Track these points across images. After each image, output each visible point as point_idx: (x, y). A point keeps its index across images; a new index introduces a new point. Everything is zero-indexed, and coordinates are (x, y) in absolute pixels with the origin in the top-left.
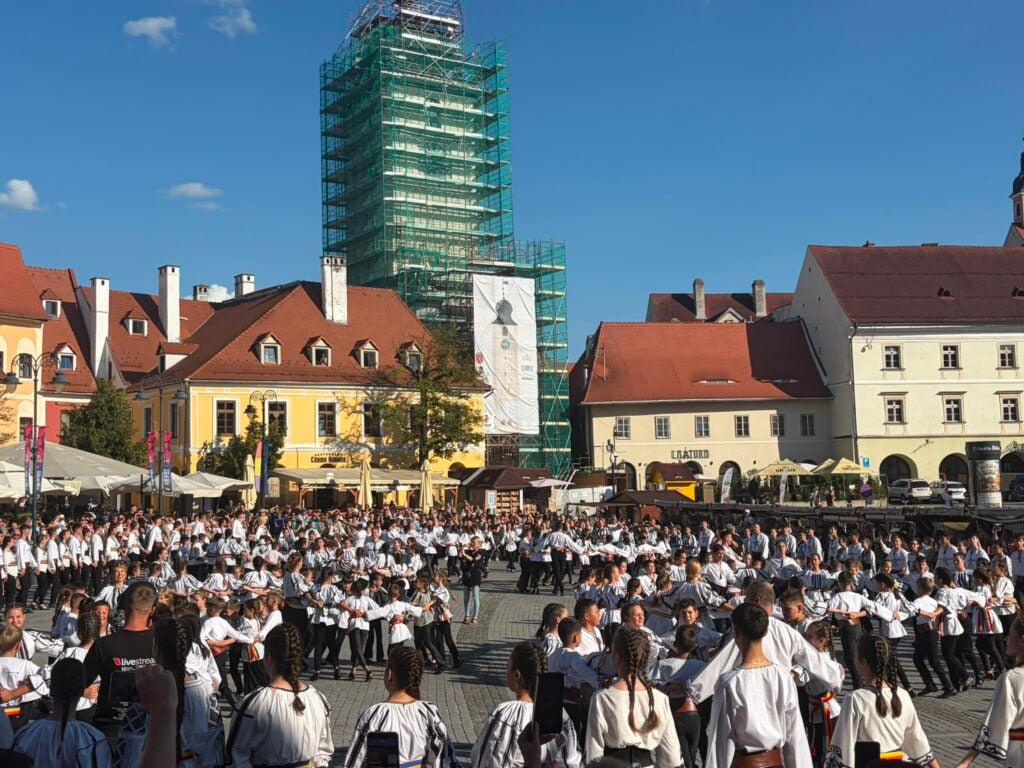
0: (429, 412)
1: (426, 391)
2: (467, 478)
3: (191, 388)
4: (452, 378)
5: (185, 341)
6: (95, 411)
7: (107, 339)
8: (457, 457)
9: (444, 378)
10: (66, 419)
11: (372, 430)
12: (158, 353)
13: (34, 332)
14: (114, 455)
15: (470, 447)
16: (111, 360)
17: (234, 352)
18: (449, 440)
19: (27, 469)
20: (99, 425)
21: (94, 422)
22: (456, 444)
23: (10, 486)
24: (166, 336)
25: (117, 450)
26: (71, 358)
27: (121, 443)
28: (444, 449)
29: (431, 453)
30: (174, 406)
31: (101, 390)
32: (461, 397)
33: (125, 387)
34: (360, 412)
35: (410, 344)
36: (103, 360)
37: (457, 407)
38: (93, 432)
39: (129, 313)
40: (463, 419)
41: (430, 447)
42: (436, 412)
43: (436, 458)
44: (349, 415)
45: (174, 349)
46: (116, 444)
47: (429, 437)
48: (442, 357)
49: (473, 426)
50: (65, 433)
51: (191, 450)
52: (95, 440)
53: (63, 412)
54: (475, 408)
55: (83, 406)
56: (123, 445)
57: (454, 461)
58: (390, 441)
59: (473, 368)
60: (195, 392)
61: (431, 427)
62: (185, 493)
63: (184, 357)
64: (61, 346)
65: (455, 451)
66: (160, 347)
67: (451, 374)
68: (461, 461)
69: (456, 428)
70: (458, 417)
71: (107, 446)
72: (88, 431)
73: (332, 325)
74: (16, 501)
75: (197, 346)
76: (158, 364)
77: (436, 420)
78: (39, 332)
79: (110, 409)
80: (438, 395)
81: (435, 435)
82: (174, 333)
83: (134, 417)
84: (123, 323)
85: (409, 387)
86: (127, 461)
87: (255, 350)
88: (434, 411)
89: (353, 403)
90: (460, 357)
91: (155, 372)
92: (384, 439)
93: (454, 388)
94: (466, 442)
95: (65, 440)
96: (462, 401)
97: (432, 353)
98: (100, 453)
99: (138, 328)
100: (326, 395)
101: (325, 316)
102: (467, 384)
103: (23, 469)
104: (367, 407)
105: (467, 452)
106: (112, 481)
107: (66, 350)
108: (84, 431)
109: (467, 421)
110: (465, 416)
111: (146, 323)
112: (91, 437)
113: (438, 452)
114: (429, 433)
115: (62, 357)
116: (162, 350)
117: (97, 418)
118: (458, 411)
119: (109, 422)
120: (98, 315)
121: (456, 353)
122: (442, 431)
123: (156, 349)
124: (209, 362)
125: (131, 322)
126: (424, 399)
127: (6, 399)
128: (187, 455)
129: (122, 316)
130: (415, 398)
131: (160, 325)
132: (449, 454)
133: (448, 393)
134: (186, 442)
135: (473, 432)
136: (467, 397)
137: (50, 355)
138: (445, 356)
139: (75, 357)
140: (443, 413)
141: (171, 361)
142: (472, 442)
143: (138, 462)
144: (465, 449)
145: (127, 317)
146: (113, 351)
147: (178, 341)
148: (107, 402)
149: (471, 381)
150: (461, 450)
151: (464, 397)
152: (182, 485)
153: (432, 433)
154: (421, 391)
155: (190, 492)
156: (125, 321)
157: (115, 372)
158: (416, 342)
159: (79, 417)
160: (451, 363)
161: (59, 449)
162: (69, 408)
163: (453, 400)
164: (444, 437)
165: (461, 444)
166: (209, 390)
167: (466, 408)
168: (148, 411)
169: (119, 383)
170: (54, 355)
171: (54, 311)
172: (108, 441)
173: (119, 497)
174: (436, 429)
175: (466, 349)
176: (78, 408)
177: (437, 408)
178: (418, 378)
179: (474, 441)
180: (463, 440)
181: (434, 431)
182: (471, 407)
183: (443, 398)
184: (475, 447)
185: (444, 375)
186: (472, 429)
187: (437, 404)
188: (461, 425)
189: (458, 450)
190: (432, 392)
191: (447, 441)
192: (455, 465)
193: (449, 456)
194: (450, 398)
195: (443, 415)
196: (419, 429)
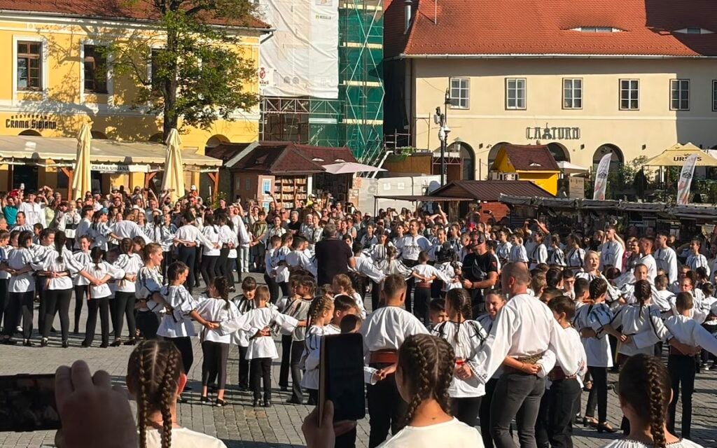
0: (179, 60)
1: (175, 29)
2: (230, 158)
4: (213, 12)
8: (219, 127)
9: (202, 12)
11: (95, 84)
15: (237, 113)
18: (207, 101)
22: (217, 108)
28: (201, 114)
29: (181, 119)
32: (226, 40)
34: (77, 59)
37: (220, 54)
40: (229, 72)
41: (179, 111)
42: (189, 61)
43: (186, 127)
44: (60, 63)
47: (177, 96)
49: (242, 82)
54: (246, 57)
57: (214, 133)
58: (120, 102)
61: (182, 82)
65: (215, 118)
67: (212, 6)
68: (224, 134)
69: (218, 85)
70: (220, 68)
77: (189, 72)
80: (194, 36)
81: (187, 94)
85: (150, 22)
88: (186, 59)
89: (66, 46)
92: (112, 98)
93: (216, 26)
94: (232, 105)
96: (225, 46)
100: (27, 29)
102: (235, 22)
104: (89, 50)
105: (232, 120)
109: (235, 76)
110: (232, 67)
113: (191, 119)
114: (178, 90)
118: (220, 60)
122: (198, 89)
126: (173, 42)
130: (159, 40)
132: (207, 121)
133: (207, 32)
135: (242, 92)
136: (235, 41)
140: (199, 63)
142: (240, 107)
144: (231, 115)
150: (225, 117)
151: (231, 40)
153: (182, 90)
154: (168, 29)
163: (214, 43)
164: (200, 97)
165: (224, 108)
167: (232, 55)
174: (188, 85)
177: (190, 54)
178: (164, 10)
179: (243, 104)
180: (227, 103)
181: (185, 87)
182: (240, 56)
183: (199, 40)
184: (246, 113)
185: (201, 7)
186: (241, 87)
187: (191, 49)
188: (225, 81)
189: (220, 117)
190: (184, 32)
191: (204, 103)
192: (215, 139)
193: (207, 125)
194: (210, 41)
195: (200, 65)
196: (164, 85)
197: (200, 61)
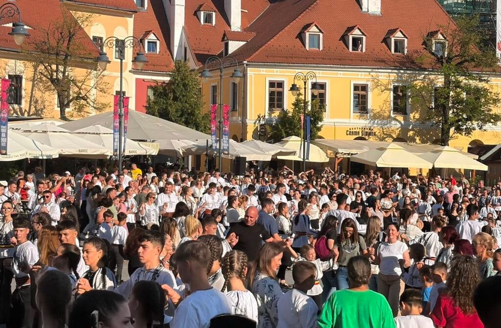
0: (452, 93)
1: (450, 74)
2: (484, 154)
3: (248, 69)
4: (473, 63)
5: (245, 29)
6: (173, 87)
7: (183, 28)
8: (476, 135)
9: (466, 64)
10: (150, 93)
12: (223, 40)
13: (127, 21)
14: (187, 124)
15: (488, 126)
16: (187, 46)
17: (285, 39)
18: (469, 119)
19: (115, 131)
20: (175, 99)
21: (171, 95)
22: (475, 123)
23: (103, 145)
24: (230, 26)
25: (189, 119)
26: (155, 43)
27: (192, 114)
28: (465, 127)
29: (452, 130)
30: (234, 84)
31: (178, 69)
32: (481, 80)
33: (197, 68)
35: (436, 32)
36: (180, 46)
37: (477, 90)
38: (171, 104)
39: (201, 6)
40: (483, 100)
41: (451, 125)
42: (458, 94)
43: (456, 135)
45: (236, 37)
46: (188, 114)
47: (450, 116)
48: (464, 44)
49: (492, 107)
50: (149, 104)
51: (247, 121)
52: (172, 110)
53: (149, 87)
54: (494, 91)
55: (164, 82)
56: (193, 115)
57: (473, 139)
58: (417, 116)
59: (494, 54)
60: (251, 72)
61: (453, 107)
62: (241, 156)
63: (244, 43)
64: (147, 33)
65: (474, 129)
66: (224, 35)
67: (473, 60)
68: (480, 139)
69: (477, 108)
70: (478, 99)
71: (181, 116)
72: (167, 103)
73: (367, 15)
74: (108, 157)
75: (254, 34)
76: (223, 49)
77: (458, 101)
78: (130, 21)
79: (185, 85)
80: (461, 78)
81: (457, 114)
82: (236, 23)
83: (204, 92)
84: (196, 14)
85: (433, 70)
86: (197, 129)
87: (301, 37)
88: (456, 92)
90: (482, 45)
91: (220, 55)
93: (475, 73)
94: (485, 121)
95: (150, 111)
96: (481, 85)
97: (456, 41)
98: (175, 121)
99: (208, 19)
100: (361, 76)
101: (361, 9)
102: (487, 69)
103: (112, 131)
105: (485, 130)
106: (184, 145)
107: (152, 37)
108: (163, 103)
109: (487, 103)
110: (485, 97)
111: (214, 14)
112: (169, 108)
113: (458, 130)
114: (451, 112)
115: (149, 42)
116: (225, 38)
117: (174, 92)
118: (478, 93)
119: (184, 96)
120: (176, 7)
121: (478, 40)
122: (463, 111)
123: (222, 36)
124: (264, 47)
125: (202, 13)
126: (447, 82)
127: (104, 76)
128: (244, 125)
129: (196, 9)
130: (440, 81)
131: (225, 16)
132: (469, 131)
133: (470, 76)
134: (244, 114)
135: (491, 113)
136: (487, 81)
137: (139, 41)
138: (467, 43)
139: (158, 42)
140: (464, 95)
141: (234, 46)
142: (490, 122)
143: (206, 130)
144: (484, 128)
145: (199, 10)
146: (188, 38)
147: (239, 30)
148: (182, 79)
149: (491, 66)
150: (480, 129)
151: (484, 80)
152: (237, 149)
153: (453, 112)
154: (445, 75)
155: (244, 156)
156: (198, 13)
157: (189, 55)
158: (441, 31)
159: (161, 91)
160: (473, 50)
161: (143, 116)
162: (153, 84)
163: (473, 83)
164: (465, 116)
165: (480, 123)
166: (263, 71)
167: (485, 90)
168: (214, 88)
169: (192, 64)
170: (142, 41)
171: (142, 5)
172: (182, 111)
173: (190, 157)
174: (457, 109)
175: (488, 37)
176: (160, 84)
177: (459, 90)
178: (442, 63)
179: (492, 120)
180: (481, 120)
181: (455, 110)
182: (491, 90)
183: (464, 81)
184: (494, 126)
185: (466, 61)
186: (490, 110)
187: (459, 87)
188: (481, 106)
189: (477, 128)
190: (454, 76)
191: (467, 120)
192: (474, 142)
193: (469, 133)
194: (471, 82)
195: (465, 96)
196: (442, 109)
197: (465, 94)
